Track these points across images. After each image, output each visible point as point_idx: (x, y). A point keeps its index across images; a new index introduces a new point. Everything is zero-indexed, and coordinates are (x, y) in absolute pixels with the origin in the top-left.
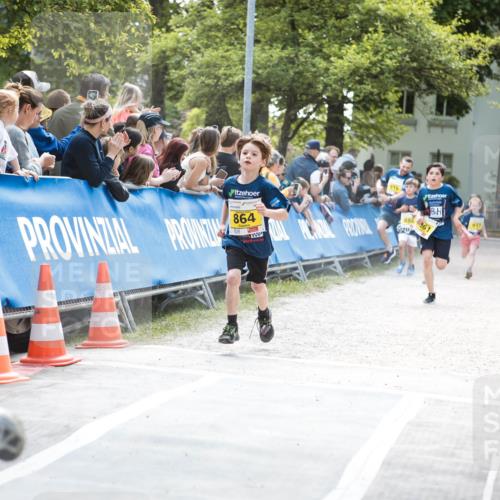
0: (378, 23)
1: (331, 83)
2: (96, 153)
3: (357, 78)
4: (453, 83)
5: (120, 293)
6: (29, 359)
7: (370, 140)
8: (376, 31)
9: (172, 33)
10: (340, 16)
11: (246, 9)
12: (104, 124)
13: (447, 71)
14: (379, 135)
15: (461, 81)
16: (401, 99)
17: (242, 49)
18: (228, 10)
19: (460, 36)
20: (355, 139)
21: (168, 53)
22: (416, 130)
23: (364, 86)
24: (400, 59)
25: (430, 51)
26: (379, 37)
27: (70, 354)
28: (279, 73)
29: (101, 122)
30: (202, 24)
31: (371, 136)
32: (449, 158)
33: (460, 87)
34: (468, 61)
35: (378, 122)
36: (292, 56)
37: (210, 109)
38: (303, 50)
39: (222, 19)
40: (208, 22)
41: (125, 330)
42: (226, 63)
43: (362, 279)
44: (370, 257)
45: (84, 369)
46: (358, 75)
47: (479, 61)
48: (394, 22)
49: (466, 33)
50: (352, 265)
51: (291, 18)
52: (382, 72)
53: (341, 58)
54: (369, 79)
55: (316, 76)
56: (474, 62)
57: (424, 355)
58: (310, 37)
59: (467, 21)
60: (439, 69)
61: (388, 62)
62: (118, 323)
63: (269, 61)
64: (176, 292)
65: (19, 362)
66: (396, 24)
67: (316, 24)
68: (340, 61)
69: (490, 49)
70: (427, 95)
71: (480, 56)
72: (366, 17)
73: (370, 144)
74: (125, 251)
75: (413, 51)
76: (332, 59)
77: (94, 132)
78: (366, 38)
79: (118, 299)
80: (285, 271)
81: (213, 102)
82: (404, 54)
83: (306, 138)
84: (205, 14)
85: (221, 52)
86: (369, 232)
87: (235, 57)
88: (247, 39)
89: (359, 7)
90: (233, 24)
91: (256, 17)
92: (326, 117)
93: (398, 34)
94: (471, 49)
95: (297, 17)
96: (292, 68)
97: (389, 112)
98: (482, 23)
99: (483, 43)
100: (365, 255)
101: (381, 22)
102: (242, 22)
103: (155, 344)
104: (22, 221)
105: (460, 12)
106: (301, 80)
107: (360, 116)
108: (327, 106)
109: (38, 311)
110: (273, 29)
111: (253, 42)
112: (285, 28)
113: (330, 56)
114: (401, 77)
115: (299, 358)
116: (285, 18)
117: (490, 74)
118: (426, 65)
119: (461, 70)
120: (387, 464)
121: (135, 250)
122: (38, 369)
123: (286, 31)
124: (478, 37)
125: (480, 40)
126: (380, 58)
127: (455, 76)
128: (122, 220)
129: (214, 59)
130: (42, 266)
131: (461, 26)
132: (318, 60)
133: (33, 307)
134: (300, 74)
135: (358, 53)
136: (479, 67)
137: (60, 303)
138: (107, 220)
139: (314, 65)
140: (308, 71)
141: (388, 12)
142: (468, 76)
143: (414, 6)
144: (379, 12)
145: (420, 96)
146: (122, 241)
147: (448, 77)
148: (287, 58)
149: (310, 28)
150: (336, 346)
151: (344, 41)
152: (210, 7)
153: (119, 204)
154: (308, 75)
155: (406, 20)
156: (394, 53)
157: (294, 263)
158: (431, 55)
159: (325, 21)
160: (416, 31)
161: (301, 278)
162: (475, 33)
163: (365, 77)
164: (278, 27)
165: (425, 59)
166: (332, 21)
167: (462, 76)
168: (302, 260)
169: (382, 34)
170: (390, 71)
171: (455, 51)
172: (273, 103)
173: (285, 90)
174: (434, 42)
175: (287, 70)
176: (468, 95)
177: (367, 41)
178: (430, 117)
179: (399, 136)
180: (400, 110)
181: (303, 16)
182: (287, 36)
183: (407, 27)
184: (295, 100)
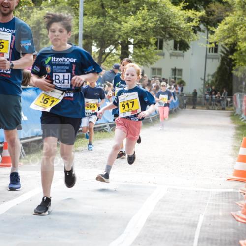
0: (144, 5)
1: (122, 34)
3: (135, 32)
4: (181, 34)
7: (142, 63)
8: (143, 9)
9: (43, 11)
10: (126, 2)
13: (179, 29)
14: (146, 61)
15: (185, 33)
16: (157, 42)
17: (78, 18)
19: (184, 11)
21: (41, 20)
22: (164, 57)
23: (138, 36)
24: (155, 23)
25: (170, 18)
26: (145, 12)
28: (97, 30)
30: (58, 6)
31: (142, 61)
32: (180, 71)
33: (185, 37)
34: (189, 24)
35: (146, 54)
36: (102, 22)
38: (108, 18)
39: (68, 4)
40: (61, 5)
46: (135, 31)
47: (194, 23)
48: (152, 5)
49: (187, 10)
51: (101, 3)
52: (147, 29)
53: (126, 22)
55: (114, 31)
56: (192, 24)
57: (168, 167)
58: (111, 12)
59: (188, 4)
60: (174, 28)
61: (150, 24)
63: (91, 24)
67: (113, 6)
68: (126, 24)
69: (199, 17)
70: (169, 40)
71: (194, 21)
72: (138, 2)
73: (142, 65)
75: (162, 19)
76: (122, 23)
78: (138, 12)
80: (100, 127)
82: (157, 21)
83: (110, 62)
87: (74, 23)
88: (80, 15)
90: (73, 6)
91: (84, 3)
92: (120, 52)
93: (154, 11)
94: (190, 18)
95: (105, 2)
96: (103, 28)
97: (151, 49)
98: (195, 5)
99: (196, 15)
101: (146, 5)
102: (77, 5)
106: (107, 33)
107: (137, 51)
108: (120, 46)
110: (93, 8)
111: (83, 15)
112: (99, 8)
113: (121, 22)
114: (156, 32)
116: (99, 3)
117: (200, 30)
118: (168, 25)
119: (185, 28)
120: (149, 221)
121: (25, 118)
123: (100, 9)
124: (193, 12)
125: (194, 14)
126: (145, 22)
127: (182, 31)
131: (185, 6)
132: (115, 23)
134: (107, 30)
135: (135, 20)
136: (194, 26)
139: (113, 26)
140: (111, 29)
142: (189, 31)
147: (179, 31)
148: (100, 23)
149: (111, 8)
151: (128, 14)
154: (111, 31)
155: (158, 4)
156: (152, 20)
157: (104, 123)
158: (170, 21)
159: (118, 4)
160: (163, 9)
161: (108, 131)
162: (192, 10)
163: (138, 32)
164: (96, 7)
165: (168, 23)
166: (122, 4)
167: (185, 31)
168: (109, 122)
169: (147, 11)
170: (151, 29)
171: (182, 19)
172: (94, 45)
173: (99, 39)
174: (172, 14)
175: (100, 29)
176: (189, 40)
177: (139, 14)
178: (171, 51)
179: (156, 61)
180: (156, 47)
181: (108, 2)
182: (100, 12)
183: (158, 7)
184: (105, 43)
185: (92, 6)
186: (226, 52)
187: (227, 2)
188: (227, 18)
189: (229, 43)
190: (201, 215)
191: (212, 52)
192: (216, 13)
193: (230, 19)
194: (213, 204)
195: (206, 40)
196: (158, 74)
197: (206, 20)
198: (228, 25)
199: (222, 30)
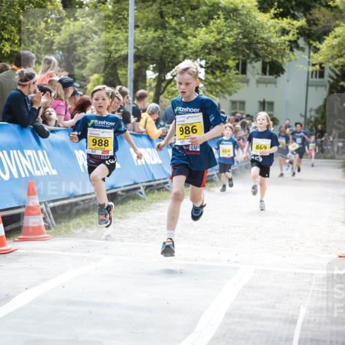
0: (220, 13)
1: (188, 54)
2: (27, 105)
3: (207, 51)
4: (272, 53)
5: (44, 202)
7: (217, 93)
8: (219, 18)
10: (194, 8)
11: (128, 4)
12: (32, 86)
13: (269, 44)
14: (223, 90)
15: (278, 51)
16: (238, 64)
17: (127, 32)
18: (116, 5)
19: (276, 20)
20: (207, 93)
22: (248, 85)
23: (211, 56)
24: (236, 37)
25: (256, 30)
26: (219, 22)
27: (10, 245)
28: (153, 48)
29: (30, 84)
31: (217, 90)
32: (271, 104)
33: (277, 56)
34: (282, 38)
35: (222, 81)
36: (162, 36)
37: (106, 74)
38: (169, 32)
39: (113, 11)
41: (48, 228)
42: (115, 42)
43: (212, 189)
44: (218, 174)
45: (19, 256)
46: (207, 49)
47: (290, 37)
48: (231, 12)
49: (280, 18)
51: (158, 11)
52: (223, 46)
53: (195, 37)
54: (215, 52)
55: (178, 50)
56: (287, 38)
57: (255, 240)
58: (173, 23)
59: (281, 10)
60: (262, 43)
61: (228, 39)
62: (43, 223)
63: (146, 40)
64: (83, 201)
66: (232, 13)
67: (176, 13)
68: (195, 39)
69: (297, 29)
70: (256, 62)
71: (291, 34)
72: (211, 8)
73: (217, 96)
74: (48, 173)
75: (245, 31)
76: (189, 38)
77: (25, 90)
78: (212, 22)
79: (43, 206)
80: (160, 184)
81: (108, 69)
82: (238, 34)
83: (172, 93)
84: (101, 8)
85: (112, 34)
87: (122, 38)
88: (129, 25)
90: (120, 15)
91: (136, 10)
93: (234, 20)
94: (284, 29)
95: (164, 9)
96: (161, 44)
97: (230, 74)
98: (292, 12)
99: (293, 25)
100: (214, 172)
101: (222, 11)
102: (126, 13)
103: (69, 237)
105: (276, 4)
106: (168, 53)
107: (210, 77)
110: (147, 17)
111: (133, 27)
112: (156, 17)
113: (187, 36)
114: (237, 49)
116: (156, 10)
117: (298, 47)
118: (253, 40)
119: (277, 43)
120: (228, 315)
121: (54, 172)
123: (157, 19)
124: (289, 20)
125: (290, 23)
126: (221, 36)
127: (274, 48)
128: (45, 152)
129: (108, 40)
131: (277, 13)
132: (179, 38)
134: (167, 48)
135: (207, 34)
136: (290, 41)
137: (2, 210)
138: (34, 151)
139: (177, 42)
140: (173, 46)
141: (226, 4)
142: (283, 48)
144: (220, 5)
145: (250, 63)
146: (45, 166)
147: (269, 49)
148: (158, 37)
149: (174, 17)
151: (197, 26)
152: (104, 3)
154: (173, 49)
155: (240, 10)
156: (231, 33)
157: (166, 179)
158: (257, 34)
159: (183, 12)
160: (246, 17)
161: (170, 189)
162: (287, 18)
163: (212, 50)
164: (151, 16)
165: (253, 37)
166: (188, 12)
167: (278, 48)
169: (223, 20)
170: (229, 45)
171: (273, 31)
172: (149, 70)
173: (157, 60)
174: (259, 25)
175: (158, 46)
176: (283, 61)
177: (213, 25)
178: (257, 77)
179: (237, 90)
180: (237, 72)
181: (169, 8)
182: (158, 22)
183: (240, 14)
184: (165, 66)
186: (335, 77)
187: (336, 7)
188: (336, 29)
189: (340, 64)
190: (302, 306)
191: (316, 77)
192: (321, 22)
193: (341, 31)
194: (318, 291)
195: (307, 59)
196: (240, 109)
197: (307, 32)
198: (339, 39)
199: (330, 47)
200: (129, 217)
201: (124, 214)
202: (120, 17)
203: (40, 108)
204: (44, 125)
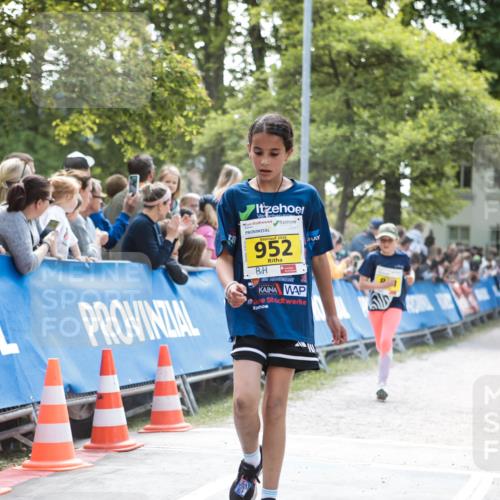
0: (433, 100)
1: (386, 159)
2: (156, 237)
3: (414, 154)
5: (182, 376)
6: (93, 445)
7: (428, 214)
8: (431, 107)
9: (228, 117)
11: (301, 90)
12: (162, 207)
14: (437, 210)
16: (458, 176)
18: (281, 91)
20: (413, 215)
21: (225, 135)
22: (473, 203)
23: (420, 162)
24: (456, 134)
25: (486, 125)
26: (432, 113)
27: (133, 439)
28: (336, 151)
29: (158, 205)
30: (258, 106)
31: (429, 211)
35: (435, 197)
36: (348, 134)
38: (359, 128)
39: (278, 100)
40: (264, 104)
41: (187, 413)
43: (425, 356)
44: (432, 334)
45: (147, 454)
46: (414, 152)
48: (449, 99)
50: (415, 342)
51: (343, 98)
52: (438, 148)
53: (396, 134)
54: (426, 155)
55: (372, 154)
58: (365, 114)
61: (444, 137)
62: (179, 407)
63: (325, 139)
65: (81, 449)
66: (451, 100)
67: (370, 102)
68: (396, 138)
72: (420, 94)
73: (428, 220)
75: (469, 125)
76: (388, 136)
77: (152, 215)
78: (420, 114)
79: (179, 381)
80: (347, 349)
82: (460, 130)
83: (362, 215)
84: (260, 95)
86: (430, 308)
88: (303, 123)
89: (413, 84)
90: (288, 104)
91: (311, 97)
92: (383, 193)
93: (454, 110)
95: (352, 95)
96: (348, 146)
97: (446, 186)
100: (427, 332)
101: (436, 98)
102: (297, 102)
103: (217, 427)
104: (83, 306)
106: (357, 158)
107: (417, 192)
108: (383, 182)
109: (101, 397)
110: (328, 108)
111: (308, 121)
112: (341, 107)
113: (385, 134)
114: (458, 152)
115: (363, 438)
116: (340, 98)
121: (195, 332)
122: (102, 455)
123: (342, 110)
126: (435, 133)
130: (104, 352)
132: (373, 137)
133: (96, 392)
134: (356, 152)
135: (414, 129)
137: (122, 388)
138: (167, 302)
139: (369, 143)
140: (364, 148)
141: (443, 89)
143: (469, 82)
144: (433, 89)
146: (182, 323)
148: (342, 136)
150: (400, 425)
151: (399, 117)
153: (178, 287)
154: (364, 152)
155: (462, 96)
156: (450, 129)
157: (355, 341)
158: (487, 130)
159: (380, 100)
160: (472, 107)
161: (363, 356)
163: (421, 153)
164: (333, 106)
165: (481, 134)
166: (387, 99)
168: (363, 338)
169: (437, 110)
170: (446, 146)
172: (330, 182)
173: (341, 169)
174: (490, 117)
175: (343, 149)
177: (423, 117)
179: (458, 211)
180: (457, 183)
181: (358, 95)
182: (342, 115)
183: (462, 102)
184: (352, 177)
185: (326, 103)
196: (462, 238)
200: (303, 399)
201: (296, 393)
202: (288, 107)
203: (176, 240)
204: (180, 265)
